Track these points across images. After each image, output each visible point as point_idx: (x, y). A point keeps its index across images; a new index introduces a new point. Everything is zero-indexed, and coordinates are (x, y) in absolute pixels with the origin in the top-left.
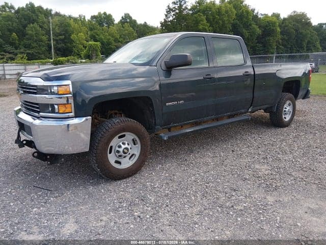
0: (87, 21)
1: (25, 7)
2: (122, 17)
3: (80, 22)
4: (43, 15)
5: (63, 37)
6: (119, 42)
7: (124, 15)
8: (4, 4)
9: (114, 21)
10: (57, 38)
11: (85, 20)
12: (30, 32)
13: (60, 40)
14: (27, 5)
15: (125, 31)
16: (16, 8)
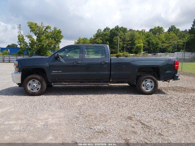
0: (146, 32)
1: (114, 28)
2: (170, 28)
3: (141, 33)
4: (122, 32)
5: (131, 42)
6: (165, 43)
7: (170, 27)
8: (106, 28)
9: (164, 31)
10: (128, 43)
11: (145, 32)
12: (115, 41)
13: (129, 43)
14: (116, 27)
15: (170, 36)
16: (111, 29)
